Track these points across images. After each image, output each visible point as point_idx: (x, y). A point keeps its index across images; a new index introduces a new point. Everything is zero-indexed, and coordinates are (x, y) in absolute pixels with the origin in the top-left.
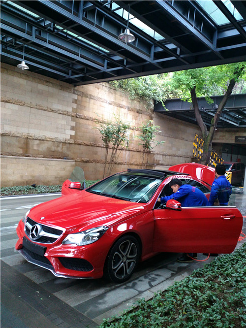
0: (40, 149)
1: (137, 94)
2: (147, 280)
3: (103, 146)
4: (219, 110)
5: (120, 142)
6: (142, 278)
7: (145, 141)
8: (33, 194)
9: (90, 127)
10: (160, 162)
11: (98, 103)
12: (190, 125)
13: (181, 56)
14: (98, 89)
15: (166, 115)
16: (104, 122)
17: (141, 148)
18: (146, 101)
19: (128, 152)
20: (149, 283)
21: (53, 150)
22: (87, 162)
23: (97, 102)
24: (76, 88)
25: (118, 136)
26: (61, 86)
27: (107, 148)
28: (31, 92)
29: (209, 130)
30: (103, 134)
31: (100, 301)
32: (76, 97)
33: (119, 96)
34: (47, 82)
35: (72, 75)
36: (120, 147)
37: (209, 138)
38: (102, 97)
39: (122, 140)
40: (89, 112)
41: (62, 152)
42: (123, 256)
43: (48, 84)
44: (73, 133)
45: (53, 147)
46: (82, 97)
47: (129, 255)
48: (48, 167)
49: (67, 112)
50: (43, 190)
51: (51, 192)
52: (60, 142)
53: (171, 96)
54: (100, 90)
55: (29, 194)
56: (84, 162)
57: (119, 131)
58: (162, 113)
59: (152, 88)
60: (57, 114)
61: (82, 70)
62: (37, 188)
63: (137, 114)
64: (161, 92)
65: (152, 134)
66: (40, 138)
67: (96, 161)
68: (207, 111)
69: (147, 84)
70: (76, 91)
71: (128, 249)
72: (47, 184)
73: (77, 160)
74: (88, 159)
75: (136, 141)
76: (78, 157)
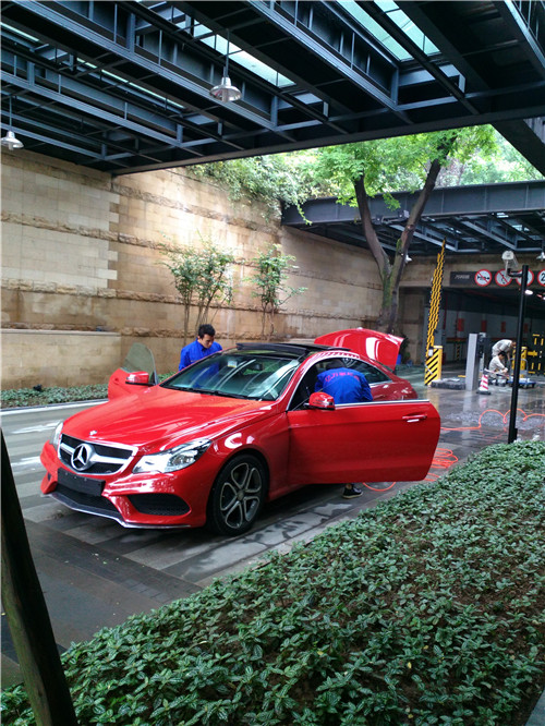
0: (47, 312)
1: (246, 189)
2: (281, 530)
3: (177, 301)
4: (411, 222)
5: (214, 291)
6: (272, 528)
7: (266, 289)
8: (38, 404)
9: (150, 262)
10: (299, 332)
11: (164, 210)
12: (356, 251)
13: (332, 119)
14: (163, 180)
15: (308, 231)
16: (177, 251)
17: (257, 304)
18: (265, 202)
19: (230, 312)
20: (285, 534)
21: (73, 313)
22: (146, 335)
23: (162, 207)
24: (116, 180)
25: (210, 280)
26: (85, 177)
27: (187, 304)
28: (23, 191)
29: (392, 263)
30: (178, 276)
31: (204, 561)
32: (116, 199)
33: (207, 195)
34: (55, 169)
35: (108, 154)
36: (213, 302)
37: (393, 279)
38: (172, 198)
39: (218, 287)
40: (145, 229)
41: (91, 317)
42: (238, 490)
43: (57, 173)
44: (113, 275)
45: (72, 306)
46: (129, 197)
47: (249, 488)
48: (65, 348)
49: (100, 231)
50: (59, 396)
51: (76, 400)
52: (87, 296)
53: (316, 192)
54: (166, 182)
55: (30, 405)
56: (140, 336)
57: (210, 269)
58: (298, 227)
59: (276, 175)
60: (78, 236)
61: (128, 144)
62: (45, 394)
63: (246, 232)
64: (294, 183)
65: (279, 273)
66: (45, 288)
67: (166, 334)
68: (390, 221)
69: (265, 168)
70: (117, 185)
71: (246, 479)
72: (64, 383)
73: (124, 331)
74: (146, 330)
75: (248, 289)
76: (126, 326)
